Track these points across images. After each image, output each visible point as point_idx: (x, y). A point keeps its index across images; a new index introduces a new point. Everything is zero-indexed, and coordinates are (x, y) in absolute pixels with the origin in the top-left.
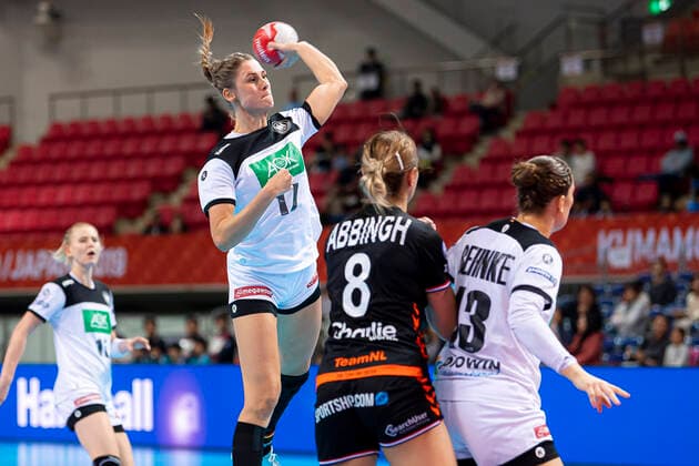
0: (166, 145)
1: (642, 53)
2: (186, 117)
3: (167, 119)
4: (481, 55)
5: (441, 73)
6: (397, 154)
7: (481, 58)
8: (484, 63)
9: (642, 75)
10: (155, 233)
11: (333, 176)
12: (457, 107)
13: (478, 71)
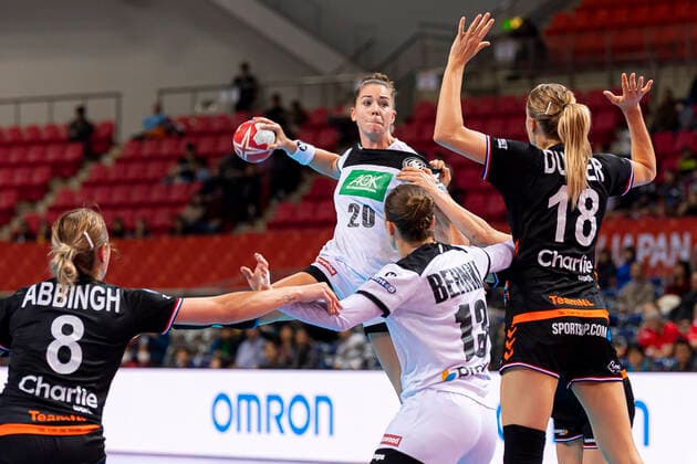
0: (32, 156)
1: (495, 69)
2: (52, 128)
3: (34, 130)
4: (340, 70)
5: (301, 87)
6: (86, 234)
7: (337, 73)
8: (343, 77)
9: (495, 90)
10: (21, 241)
11: (196, 187)
12: (316, 120)
13: (337, 86)
